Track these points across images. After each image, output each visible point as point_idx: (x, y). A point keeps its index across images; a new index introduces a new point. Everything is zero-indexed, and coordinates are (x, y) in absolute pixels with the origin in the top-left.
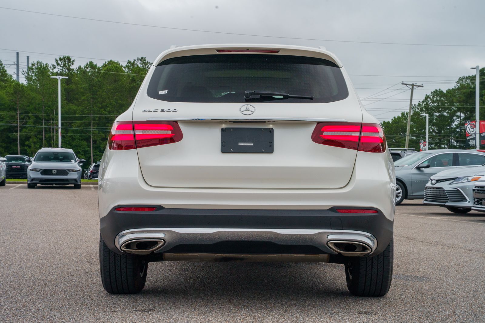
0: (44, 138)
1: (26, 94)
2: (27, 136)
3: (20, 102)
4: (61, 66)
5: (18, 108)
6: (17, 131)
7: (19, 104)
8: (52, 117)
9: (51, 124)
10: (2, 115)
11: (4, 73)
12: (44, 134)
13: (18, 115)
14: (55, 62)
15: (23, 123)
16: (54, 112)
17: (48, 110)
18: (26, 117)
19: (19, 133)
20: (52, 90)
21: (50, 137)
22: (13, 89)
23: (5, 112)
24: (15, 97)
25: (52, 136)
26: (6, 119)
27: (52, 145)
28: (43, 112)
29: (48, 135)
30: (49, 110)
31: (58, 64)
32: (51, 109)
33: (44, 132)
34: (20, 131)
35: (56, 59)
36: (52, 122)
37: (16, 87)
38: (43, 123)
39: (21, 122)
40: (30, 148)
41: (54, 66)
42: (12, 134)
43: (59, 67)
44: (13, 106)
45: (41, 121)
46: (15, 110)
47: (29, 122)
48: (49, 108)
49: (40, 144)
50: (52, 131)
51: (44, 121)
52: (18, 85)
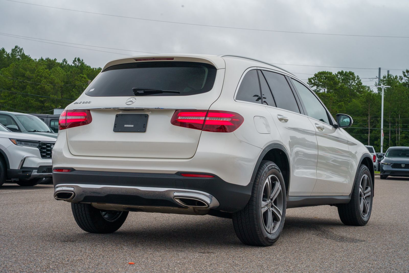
0: (390, 139)
1: (376, 102)
2: (376, 137)
3: (371, 109)
4: (407, 77)
5: (369, 113)
6: (367, 133)
7: (370, 110)
8: (397, 120)
9: (396, 127)
10: (357, 120)
11: (360, 85)
12: (390, 135)
13: (369, 120)
14: (402, 74)
15: (373, 126)
16: (399, 117)
17: (393, 115)
18: (375, 121)
19: (369, 134)
20: (398, 98)
21: (395, 137)
22: (366, 98)
23: (359, 117)
24: (367, 105)
25: (397, 136)
26: (359, 123)
27: (397, 144)
28: (390, 117)
29: (393, 136)
30: (395, 115)
31: (405, 76)
32: (396, 114)
33: (390, 134)
34: (371, 132)
35: (403, 71)
36: (397, 125)
37: (368, 96)
38: (389, 126)
39: (371, 125)
40: (378, 147)
41: (402, 78)
42: (364, 135)
43: (406, 78)
44: (365, 112)
45: (388, 124)
46: (367, 115)
47: (378, 125)
48: (395, 113)
49: (386, 144)
50: (397, 132)
51: (390, 124)
52: (369, 95)
